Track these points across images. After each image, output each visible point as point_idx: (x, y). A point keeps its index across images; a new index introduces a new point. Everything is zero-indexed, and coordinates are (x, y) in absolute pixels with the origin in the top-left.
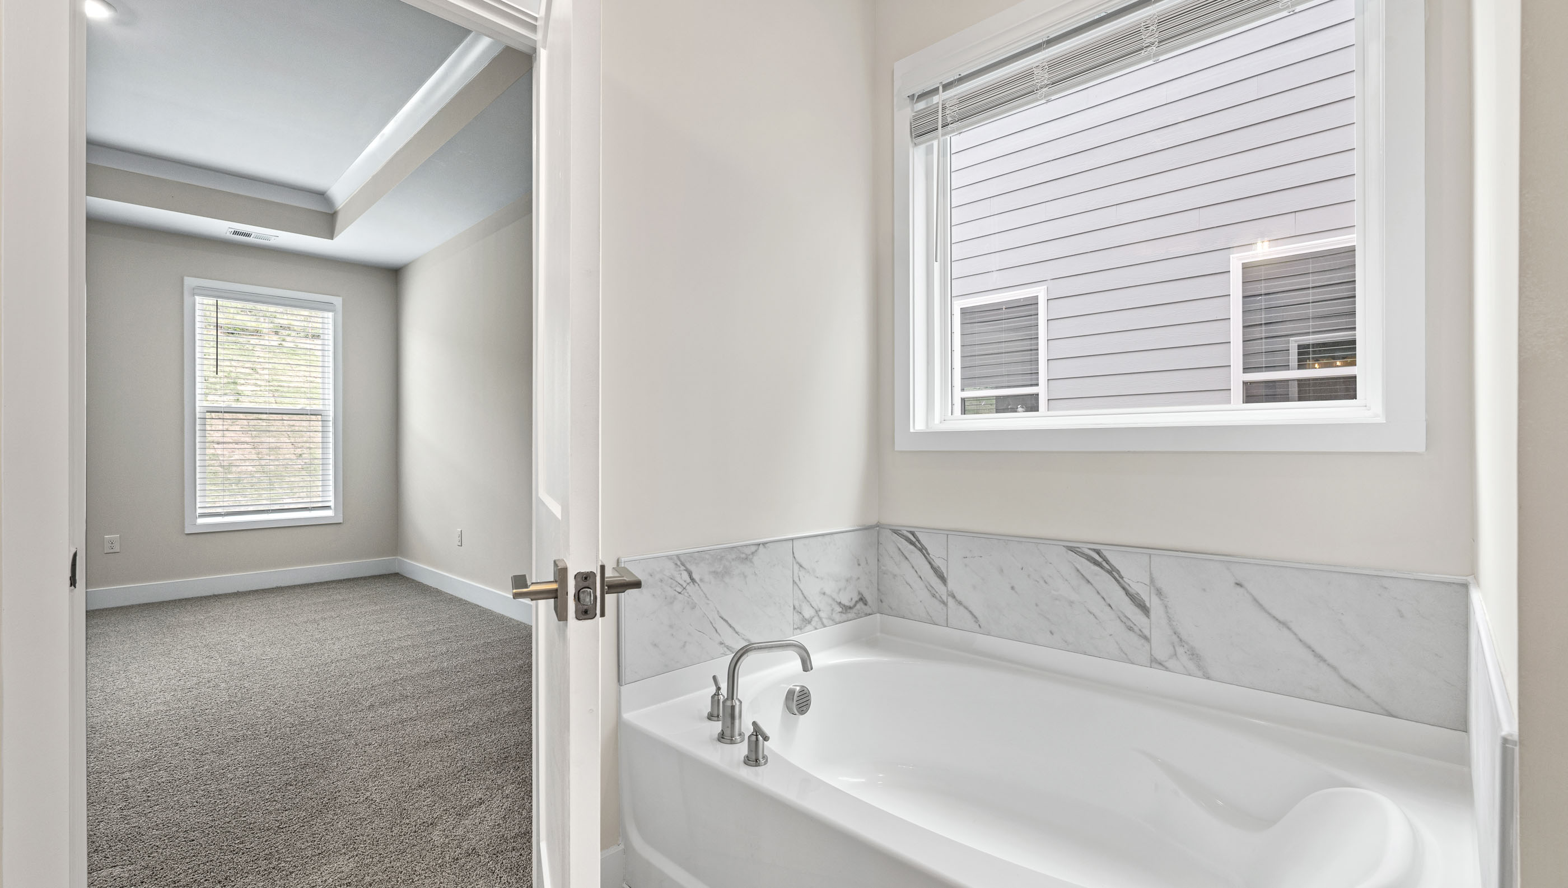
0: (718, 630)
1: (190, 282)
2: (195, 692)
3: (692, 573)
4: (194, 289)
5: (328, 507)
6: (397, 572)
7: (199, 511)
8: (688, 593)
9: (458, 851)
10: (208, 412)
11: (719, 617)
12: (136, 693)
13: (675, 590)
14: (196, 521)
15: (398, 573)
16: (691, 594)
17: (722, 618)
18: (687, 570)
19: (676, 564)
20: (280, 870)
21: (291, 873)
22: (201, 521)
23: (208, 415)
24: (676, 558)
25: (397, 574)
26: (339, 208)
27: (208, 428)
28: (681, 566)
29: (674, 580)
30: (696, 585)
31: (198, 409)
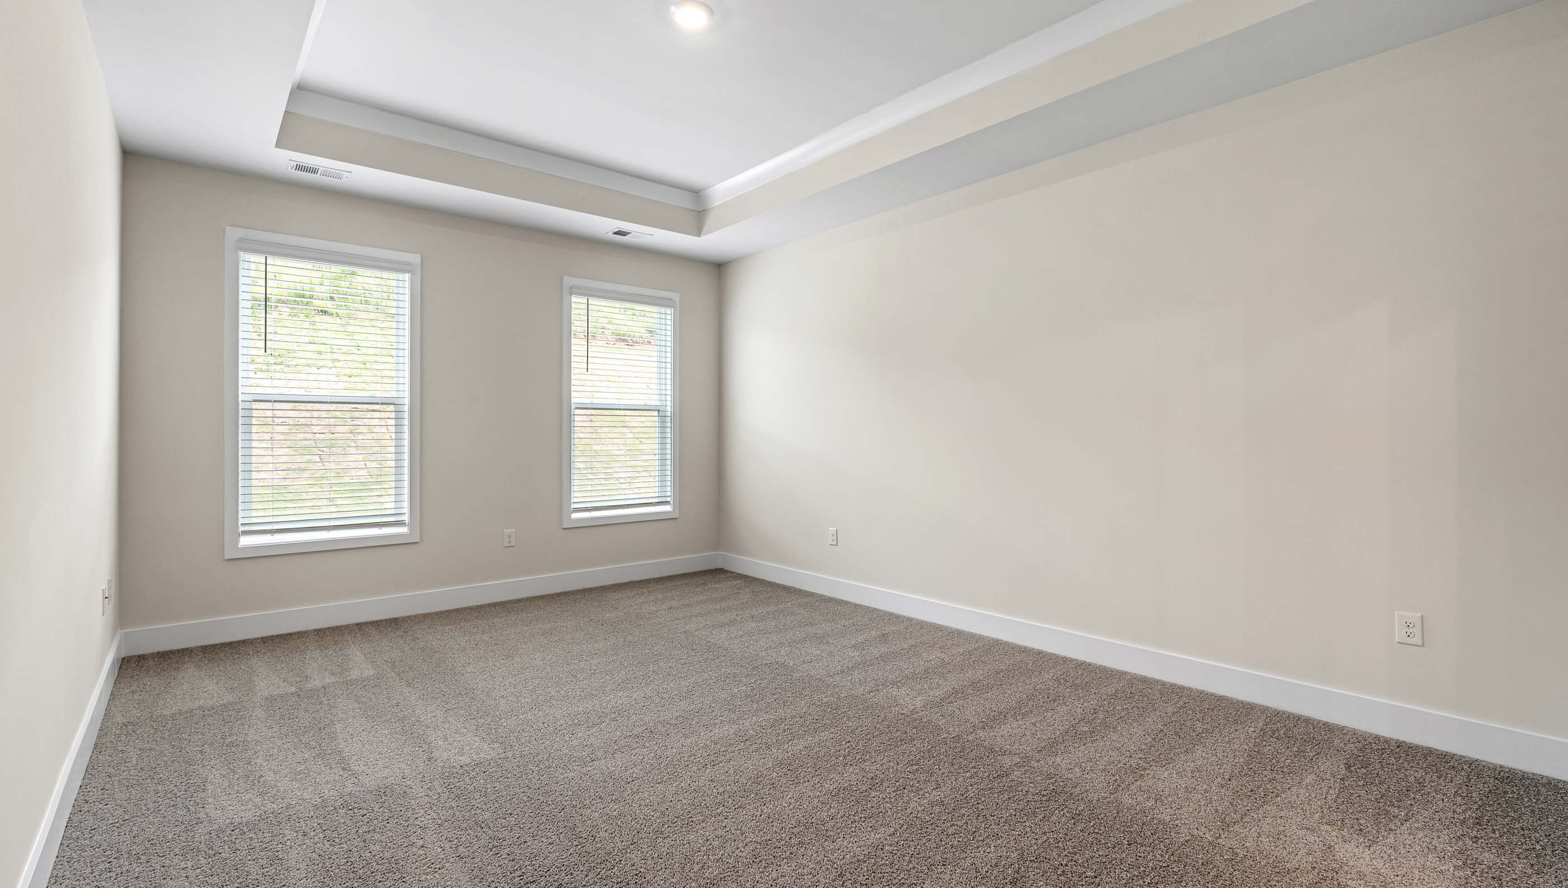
5: (666, 503)
6: (720, 567)
15: (722, 569)
25: (720, 571)
26: (710, 207)
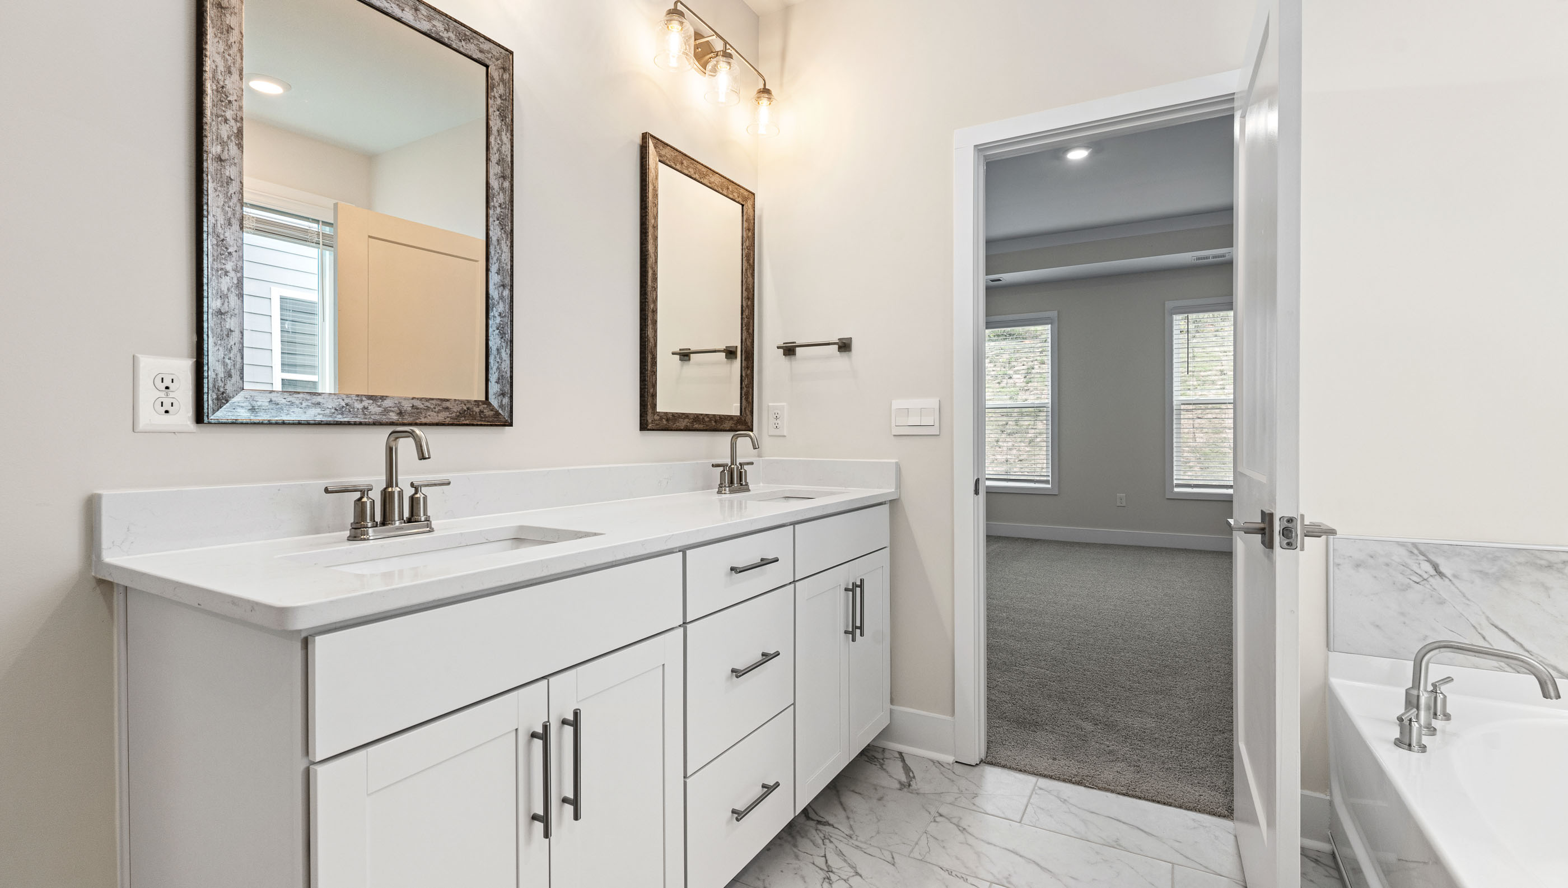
0: (1487, 638)
1: (1169, 305)
2: (1135, 605)
3: (1438, 567)
4: (1171, 310)
7: (1175, 482)
8: (1431, 585)
9: (1226, 753)
10: (1182, 404)
11: (1490, 625)
12: (1104, 596)
13: (1410, 579)
14: (1173, 490)
16: (1436, 588)
17: (1496, 627)
18: (1429, 561)
19: (1411, 552)
20: (1115, 708)
21: (1119, 712)
22: (1176, 490)
23: (1183, 407)
24: (1410, 546)
27: (1182, 417)
28: (1419, 554)
29: (1407, 568)
30: (1447, 580)
31: (1175, 403)
